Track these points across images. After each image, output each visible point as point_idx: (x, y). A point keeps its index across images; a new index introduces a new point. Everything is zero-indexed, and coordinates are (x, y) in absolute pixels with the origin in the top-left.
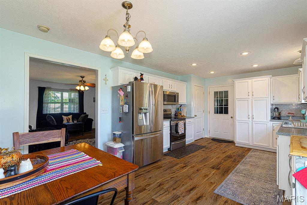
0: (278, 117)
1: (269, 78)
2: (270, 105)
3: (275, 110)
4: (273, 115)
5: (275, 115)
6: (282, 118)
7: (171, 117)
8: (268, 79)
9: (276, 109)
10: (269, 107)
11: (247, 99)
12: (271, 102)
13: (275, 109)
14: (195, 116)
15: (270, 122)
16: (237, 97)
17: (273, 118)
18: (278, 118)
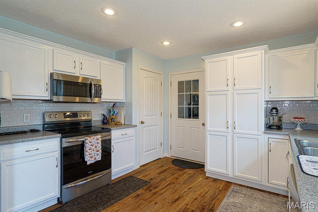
0: (277, 124)
1: (263, 51)
2: (264, 103)
3: (272, 113)
4: (269, 122)
5: (272, 122)
6: (283, 127)
7: (91, 126)
8: (261, 53)
9: (274, 110)
10: (263, 106)
11: (225, 92)
12: (265, 98)
13: (272, 110)
14: (142, 123)
15: (263, 135)
16: (208, 88)
17: (269, 127)
18: (277, 126)
